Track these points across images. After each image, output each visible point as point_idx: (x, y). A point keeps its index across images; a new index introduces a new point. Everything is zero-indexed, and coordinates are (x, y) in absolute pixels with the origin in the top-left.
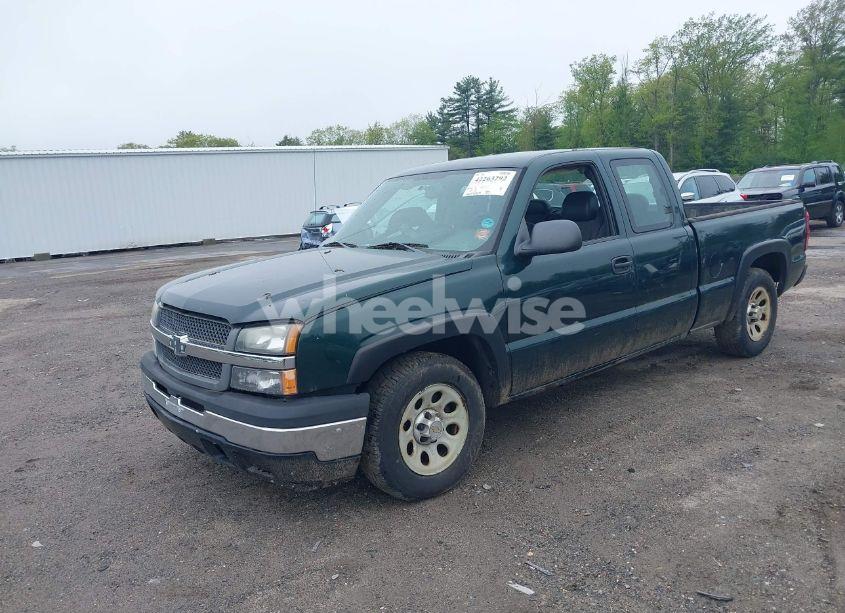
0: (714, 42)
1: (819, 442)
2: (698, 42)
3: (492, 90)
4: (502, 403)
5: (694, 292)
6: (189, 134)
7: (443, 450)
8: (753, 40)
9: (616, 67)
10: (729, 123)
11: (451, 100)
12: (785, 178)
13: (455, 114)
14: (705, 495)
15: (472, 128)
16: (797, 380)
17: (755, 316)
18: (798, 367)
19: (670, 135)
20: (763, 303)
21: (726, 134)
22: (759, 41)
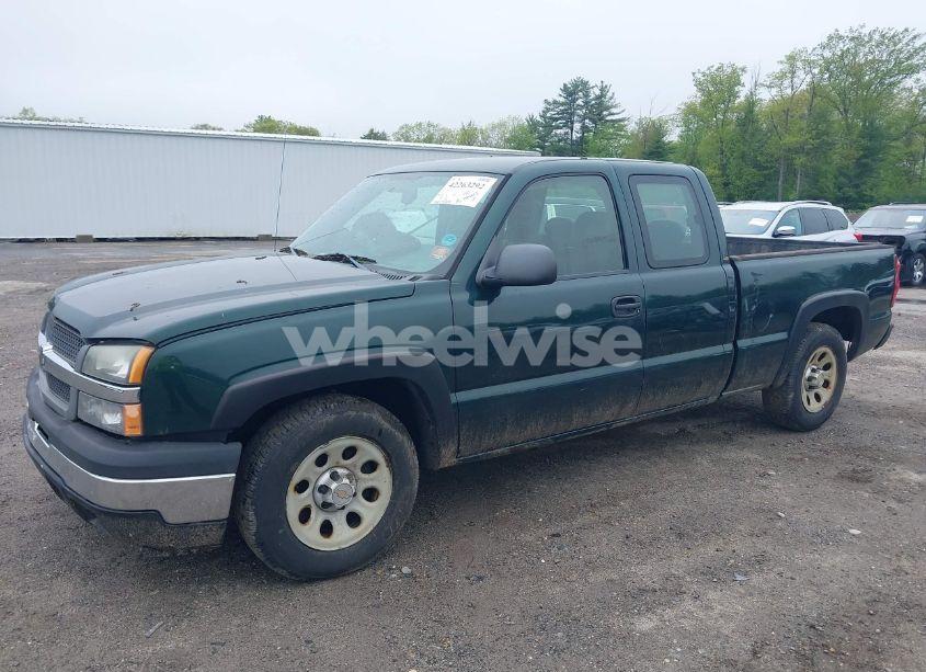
0: (861, 59)
1: (845, 556)
2: (842, 57)
3: (602, 96)
4: (441, 466)
5: (729, 347)
6: (269, 119)
7: (354, 519)
8: (908, 59)
9: (745, 79)
10: (869, 153)
11: (555, 102)
12: (911, 219)
13: (559, 119)
14: (669, 613)
15: (576, 136)
16: (850, 467)
17: (814, 382)
18: (859, 451)
19: (800, 160)
20: (827, 367)
21: (865, 165)
22: (915, 61)
